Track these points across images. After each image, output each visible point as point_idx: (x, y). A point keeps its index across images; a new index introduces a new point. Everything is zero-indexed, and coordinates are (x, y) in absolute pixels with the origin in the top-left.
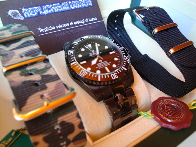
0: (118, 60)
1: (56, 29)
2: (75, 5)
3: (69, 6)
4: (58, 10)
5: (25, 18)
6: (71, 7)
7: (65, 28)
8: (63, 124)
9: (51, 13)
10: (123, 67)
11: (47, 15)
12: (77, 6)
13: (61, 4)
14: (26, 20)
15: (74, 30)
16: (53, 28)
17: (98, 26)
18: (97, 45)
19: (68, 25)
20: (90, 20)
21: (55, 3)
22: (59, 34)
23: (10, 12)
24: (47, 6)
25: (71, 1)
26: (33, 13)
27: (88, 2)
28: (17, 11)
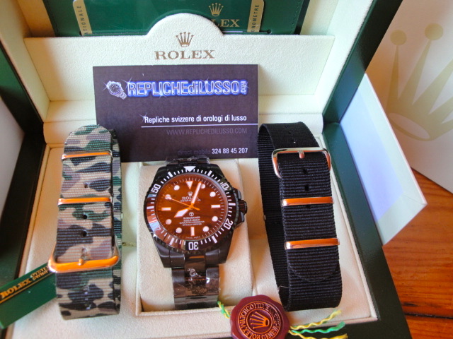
0: (217, 221)
1: (171, 123)
2: (215, 88)
3: (204, 89)
4: (182, 92)
5: (128, 97)
6: (207, 91)
7: (185, 123)
9: (170, 96)
10: (213, 237)
11: (162, 97)
12: (218, 90)
13: (190, 83)
14: (129, 99)
15: (200, 131)
16: (167, 120)
17: (245, 131)
19: (192, 119)
20: (233, 119)
21: (180, 80)
22: (173, 131)
23: (109, 85)
24: (167, 83)
25: (210, 81)
26: (141, 92)
27: (240, 86)
28: (119, 84)
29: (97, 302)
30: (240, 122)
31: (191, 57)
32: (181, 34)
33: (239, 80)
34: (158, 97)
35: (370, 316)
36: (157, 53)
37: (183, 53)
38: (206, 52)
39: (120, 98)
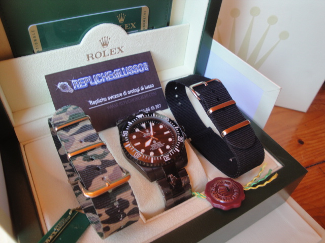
0: (172, 141)
1: (108, 101)
2: (129, 71)
3: (123, 74)
4: (109, 78)
5: (74, 90)
6: (125, 75)
7: (117, 99)
8: (120, 200)
9: (103, 83)
10: (176, 149)
11: (98, 85)
12: (132, 72)
13: (113, 71)
14: (76, 92)
15: (128, 101)
16: (105, 99)
17: (155, 94)
18: (152, 124)
20: (146, 88)
21: (106, 71)
23: (59, 85)
24: (98, 75)
25: (125, 67)
26: (83, 85)
27: (143, 66)
28: (66, 83)
29: (126, 211)
30: (150, 89)
31: (110, 54)
32: (102, 38)
33: (142, 63)
34: (95, 86)
35: (278, 167)
36: (88, 56)
37: (104, 52)
38: (119, 48)
39: (69, 93)
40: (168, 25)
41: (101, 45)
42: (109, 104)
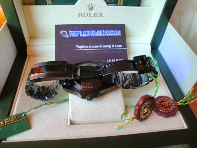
1: (88, 48)
2: (107, 34)
3: (102, 34)
4: (93, 35)
5: (69, 37)
6: (104, 35)
7: (95, 48)
9: (88, 37)
11: (85, 37)
12: (109, 34)
13: (96, 31)
15: (102, 52)
16: (87, 47)
17: (121, 52)
20: (116, 46)
21: (92, 30)
22: (89, 51)
23: (61, 32)
24: (86, 31)
25: (105, 30)
26: (75, 35)
27: (118, 33)
28: (66, 32)
30: (119, 48)
31: (93, 16)
32: (90, 4)
33: (117, 30)
34: (82, 37)
36: (79, 14)
37: (90, 14)
38: (100, 13)
39: (66, 38)
40: (139, 5)
41: (88, 9)
42: (88, 50)
